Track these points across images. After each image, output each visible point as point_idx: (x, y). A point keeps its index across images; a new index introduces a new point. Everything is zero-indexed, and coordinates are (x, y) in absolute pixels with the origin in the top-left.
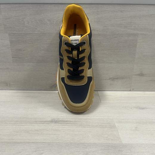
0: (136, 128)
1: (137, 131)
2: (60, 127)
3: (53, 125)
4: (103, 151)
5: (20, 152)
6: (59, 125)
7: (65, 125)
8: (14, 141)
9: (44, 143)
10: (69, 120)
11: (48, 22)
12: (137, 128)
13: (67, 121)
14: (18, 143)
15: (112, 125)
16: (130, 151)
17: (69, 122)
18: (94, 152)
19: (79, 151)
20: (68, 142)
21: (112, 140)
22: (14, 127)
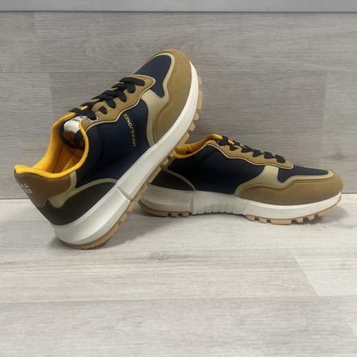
0: (342, 265)
1: (345, 271)
2: (173, 268)
3: (155, 265)
4: (278, 313)
5: (88, 323)
6: (170, 264)
7: (183, 264)
8: (71, 300)
9: (141, 303)
10: (190, 254)
11: (137, 49)
12: (345, 265)
13: (186, 257)
14: (81, 303)
15: (289, 261)
16: (336, 311)
17: (190, 259)
18: (257, 315)
19: (222, 314)
20: (196, 297)
21: (294, 290)
22: (67, 271)
